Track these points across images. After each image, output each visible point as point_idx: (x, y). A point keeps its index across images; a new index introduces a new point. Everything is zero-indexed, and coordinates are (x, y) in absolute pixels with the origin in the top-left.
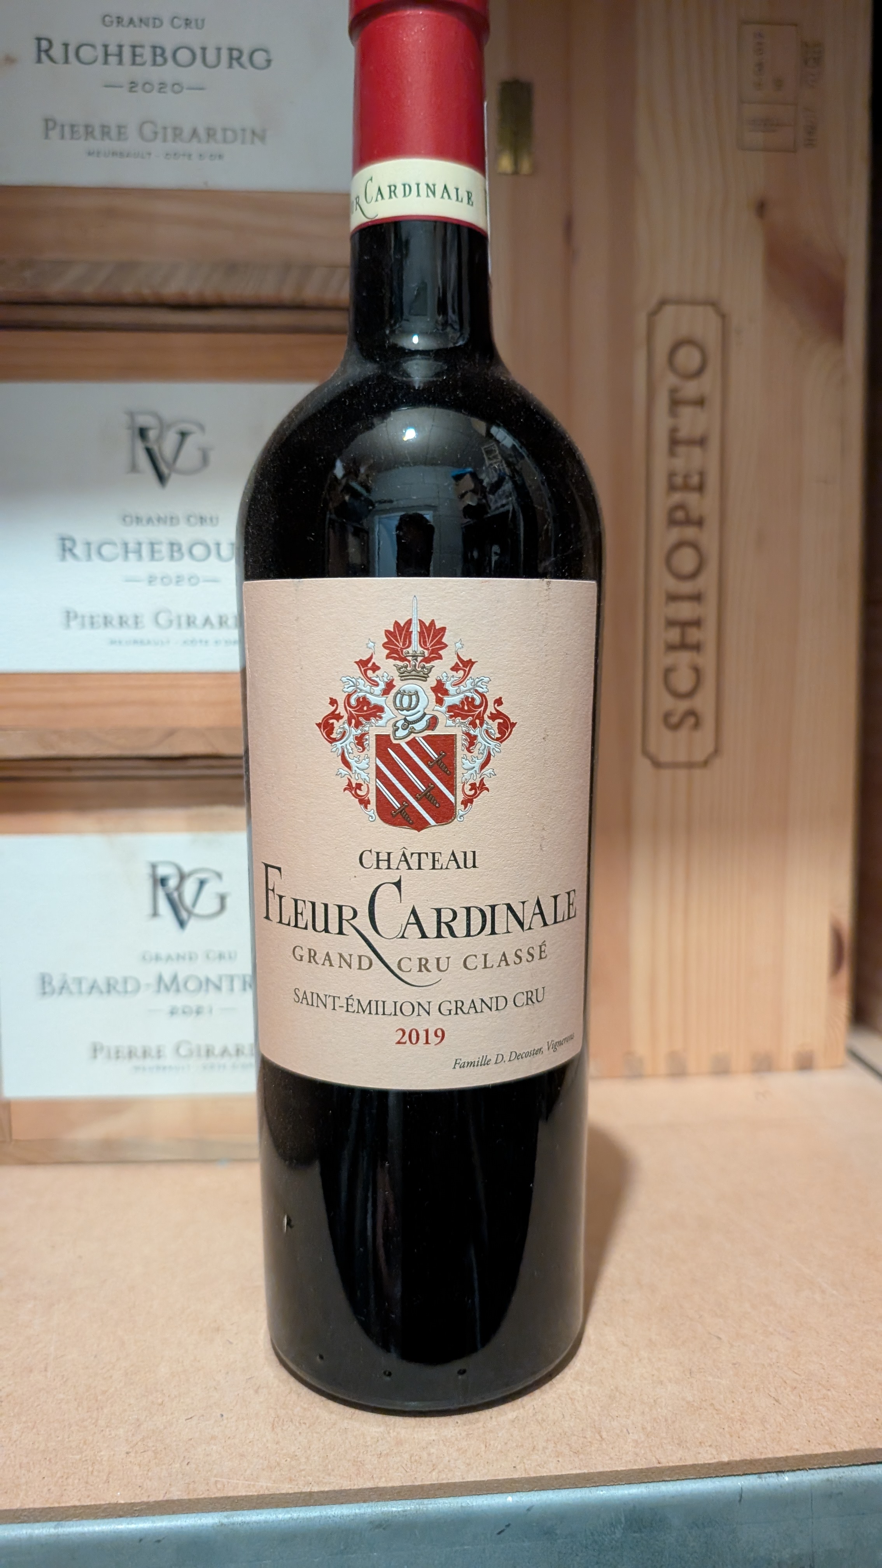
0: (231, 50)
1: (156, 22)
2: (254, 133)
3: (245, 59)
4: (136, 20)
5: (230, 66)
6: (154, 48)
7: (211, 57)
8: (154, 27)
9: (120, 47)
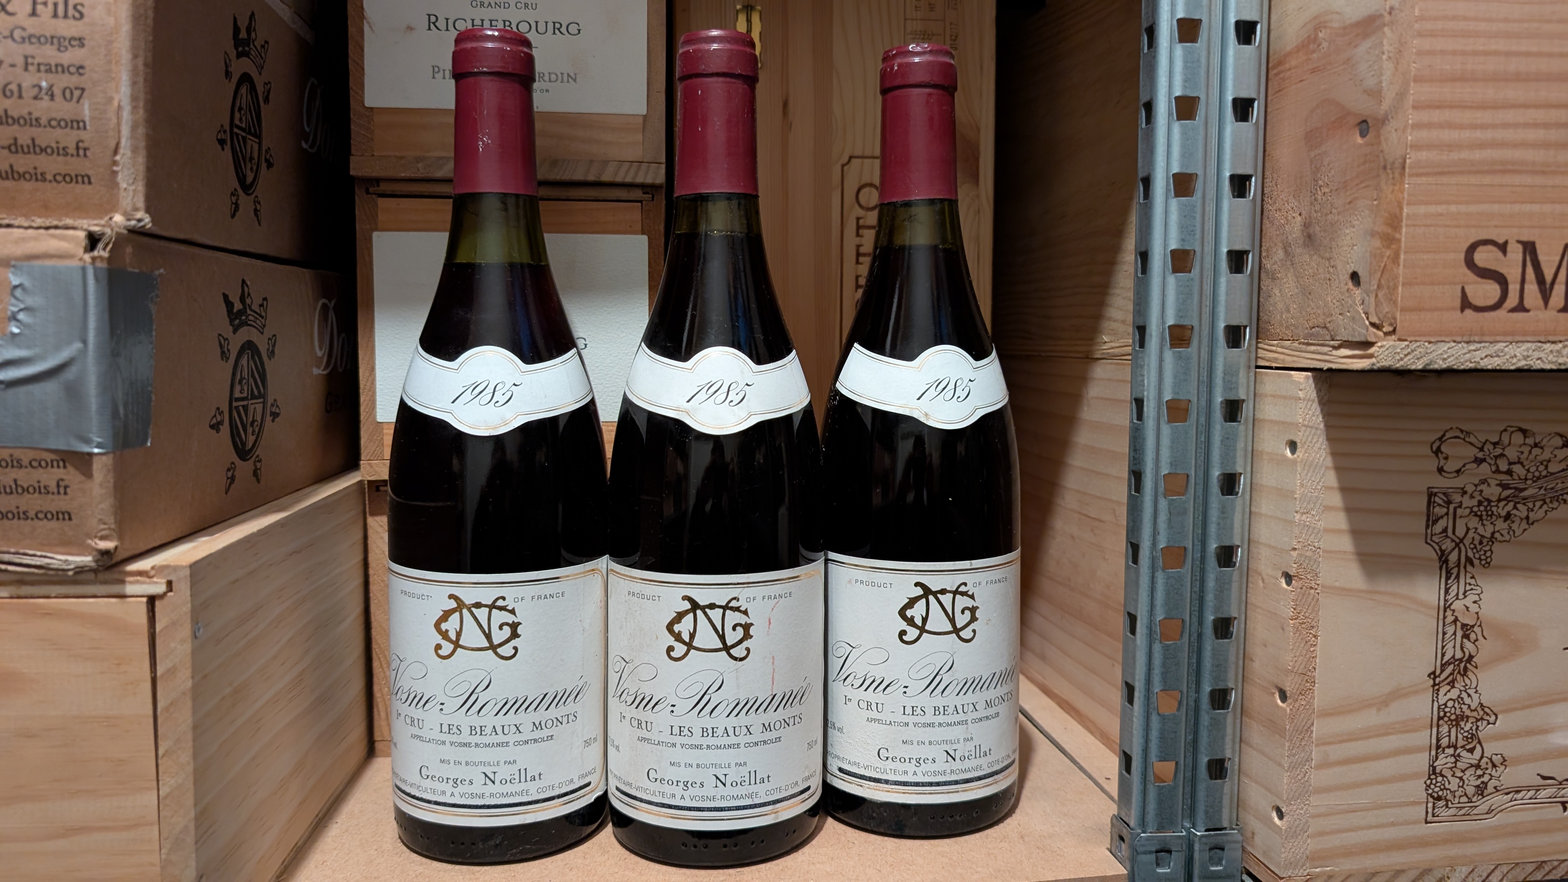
0: (554, 23)
1: (506, 5)
2: (569, 75)
3: (563, 30)
4: (493, 5)
5: (554, 33)
6: (504, 21)
7: (542, 29)
8: (504, 8)
9: (482, 21)
